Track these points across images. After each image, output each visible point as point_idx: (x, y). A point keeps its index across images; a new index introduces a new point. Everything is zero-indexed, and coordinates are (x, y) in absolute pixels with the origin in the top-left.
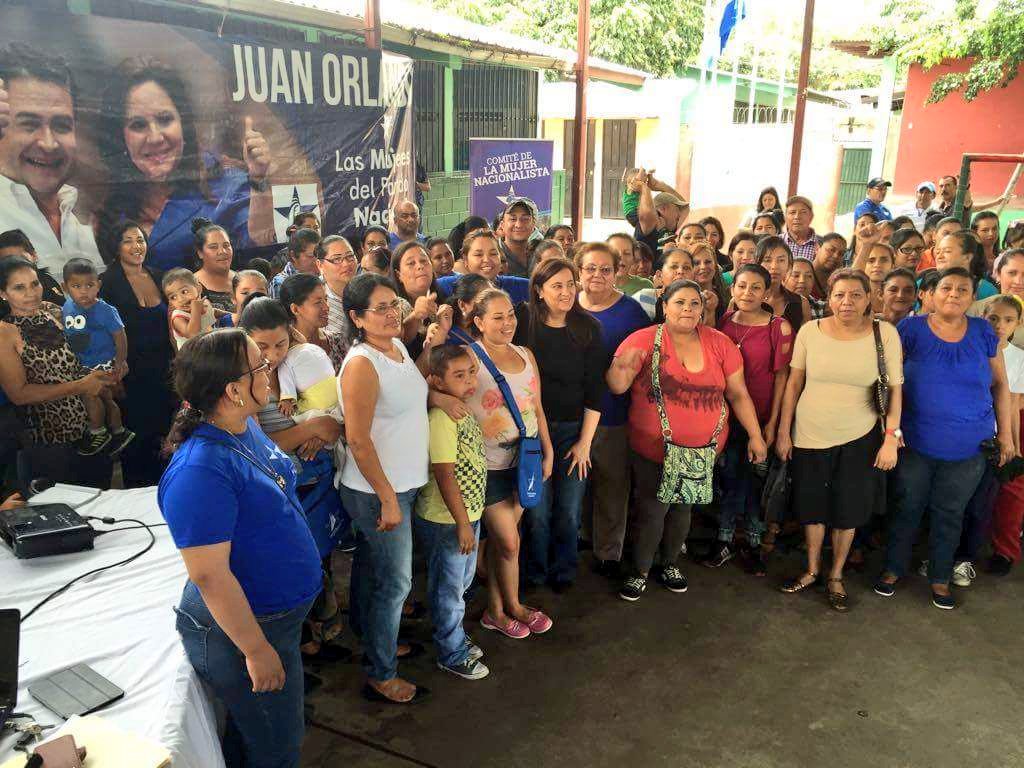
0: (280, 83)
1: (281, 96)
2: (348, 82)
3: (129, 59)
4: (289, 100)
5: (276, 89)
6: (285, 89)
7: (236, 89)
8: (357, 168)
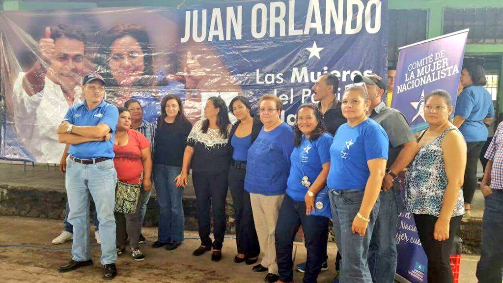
0: (216, 28)
1: (216, 37)
2: (273, 20)
3: (117, 26)
4: (221, 38)
5: (212, 33)
6: (220, 33)
7: (183, 36)
8: (277, 82)
